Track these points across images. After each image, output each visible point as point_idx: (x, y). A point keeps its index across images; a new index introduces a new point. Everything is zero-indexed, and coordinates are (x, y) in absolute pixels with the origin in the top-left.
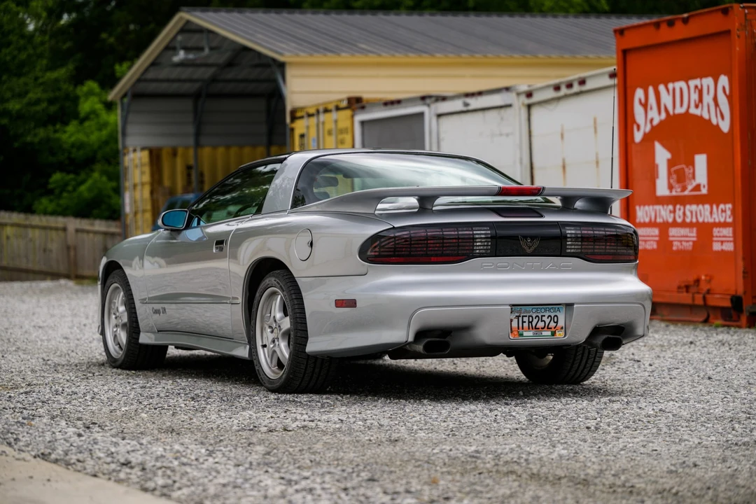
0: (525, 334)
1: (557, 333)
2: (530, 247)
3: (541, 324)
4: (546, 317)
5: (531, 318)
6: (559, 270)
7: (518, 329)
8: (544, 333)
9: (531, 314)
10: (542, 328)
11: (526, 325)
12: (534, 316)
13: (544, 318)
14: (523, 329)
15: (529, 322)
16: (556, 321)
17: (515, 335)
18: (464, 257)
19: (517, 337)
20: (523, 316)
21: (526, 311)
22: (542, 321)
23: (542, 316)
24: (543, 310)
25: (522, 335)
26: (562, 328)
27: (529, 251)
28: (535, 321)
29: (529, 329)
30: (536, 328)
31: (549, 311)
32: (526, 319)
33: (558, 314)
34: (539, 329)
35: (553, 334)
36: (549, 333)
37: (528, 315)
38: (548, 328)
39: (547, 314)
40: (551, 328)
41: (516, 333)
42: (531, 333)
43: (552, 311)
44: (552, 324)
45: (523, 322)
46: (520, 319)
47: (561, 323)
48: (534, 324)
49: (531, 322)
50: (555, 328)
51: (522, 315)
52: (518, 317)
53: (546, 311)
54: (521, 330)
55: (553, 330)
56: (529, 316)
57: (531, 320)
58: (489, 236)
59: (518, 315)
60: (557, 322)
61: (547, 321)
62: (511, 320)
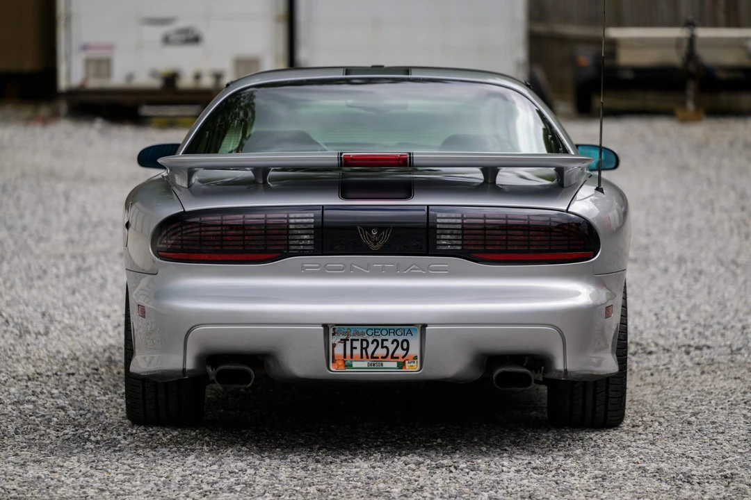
0: (355, 364)
1: (407, 365)
2: (375, 243)
3: (381, 352)
4: (390, 341)
5: (365, 343)
6: (427, 273)
7: (345, 356)
8: (386, 364)
9: (365, 336)
10: (382, 357)
11: (357, 352)
12: (370, 340)
13: (385, 344)
14: (352, 357)
15: (362, 348)
16: (405, 346)
17: (339, 366)
18: (274, 255)
19: (342, 368)
20: (352, 340)
21: (359, 334)
22: (383, 347)
23: (383, 340)
24: (384, 332)
25: (351, 366)
26: (415, 358)
27: (373, 247)
28: (372, 347)
29: (362, 357)
30: (372, 357)
31: (395, 333)
32: (357, 344)
33: (408, 337)
34: (378, 358)
35: (401, 365)
36: (394, 364)
37: (360, 338)
38: (392, 357)
39: (391, 338)
40: (398, 358)
41: (340, 363)
42: (364, 364)
43: (399, 333)
44: (400, 352)
45: (352, 348)
46: (348, 343)
47: (414, 350)
48: (370, 351)
49: (366, 349)
50: (403, 357)
51: (350, 339)
52: (344, 341)
53: (389, 333)
54: (348, 359)
55: (401, 360)
56: (362, 340)
57: (365, 345)
58: (312, 226)
59: (345, 337)
60: (407, 350)
61: (391, 348)
62: (334, 345)
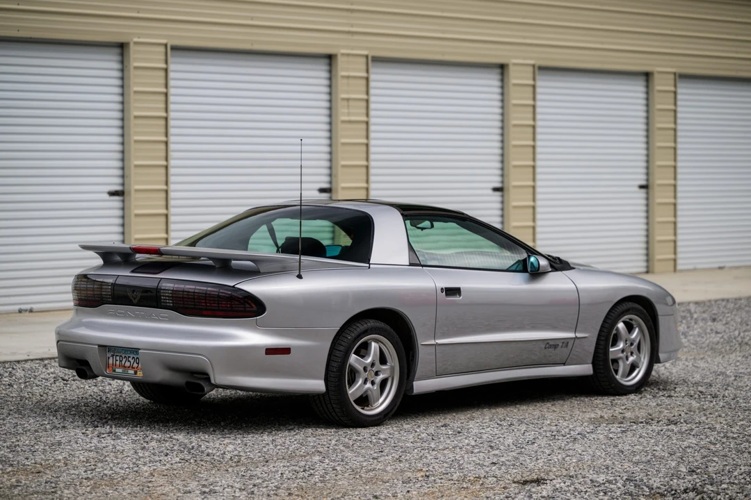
0: (117, 370)
1: (138, 373)
3: (127, 364)
7: (113, 365)
8: (129, 371)
9: (121, 354)
10: (128, 367)
11: (118, 363)
12: (123, 356)
13: (130, 359)
14: (116, 365)
15: (120, 361)
16: (138, 362)
18: (99, 304)
19: (111, 372)
21: (118, 352)
22: (128, 361)
23: (128, 357)
24: (129, 352)
25: (114, 371)
26: (142, 369)
27: (133, 301)
28: (124, 360)
29: (120, 366)
30: (124, 366)
31: (133, 353)
32: (118, 358)
33: (139, 356)
34: (126, 367)
35: (136, 373)
36: (133, 372)
37: (119, 355)
38: (132, 367)
39: (132, 356)
40: (134, 368)
41: (111, 369)
42: (121, 370)
43: (135, 353)
44: (135, 365)
45: (116, 360)
48: (123, 362)
51: (115, 355)
52: (113, 356)
53: (131, 353)
54: (114, 367)
55: (136, 369)
57: (121, 359)
59: (113, 354)
60: (138, 364)
61: (132, 361)
62: (109, 358)
